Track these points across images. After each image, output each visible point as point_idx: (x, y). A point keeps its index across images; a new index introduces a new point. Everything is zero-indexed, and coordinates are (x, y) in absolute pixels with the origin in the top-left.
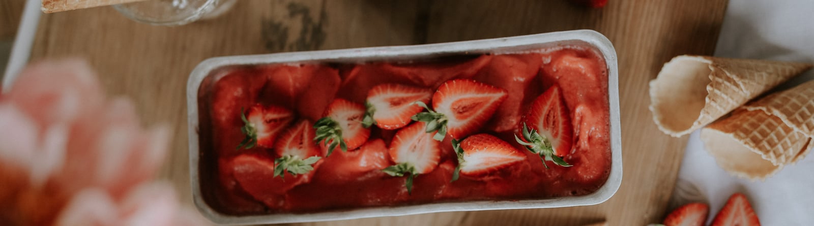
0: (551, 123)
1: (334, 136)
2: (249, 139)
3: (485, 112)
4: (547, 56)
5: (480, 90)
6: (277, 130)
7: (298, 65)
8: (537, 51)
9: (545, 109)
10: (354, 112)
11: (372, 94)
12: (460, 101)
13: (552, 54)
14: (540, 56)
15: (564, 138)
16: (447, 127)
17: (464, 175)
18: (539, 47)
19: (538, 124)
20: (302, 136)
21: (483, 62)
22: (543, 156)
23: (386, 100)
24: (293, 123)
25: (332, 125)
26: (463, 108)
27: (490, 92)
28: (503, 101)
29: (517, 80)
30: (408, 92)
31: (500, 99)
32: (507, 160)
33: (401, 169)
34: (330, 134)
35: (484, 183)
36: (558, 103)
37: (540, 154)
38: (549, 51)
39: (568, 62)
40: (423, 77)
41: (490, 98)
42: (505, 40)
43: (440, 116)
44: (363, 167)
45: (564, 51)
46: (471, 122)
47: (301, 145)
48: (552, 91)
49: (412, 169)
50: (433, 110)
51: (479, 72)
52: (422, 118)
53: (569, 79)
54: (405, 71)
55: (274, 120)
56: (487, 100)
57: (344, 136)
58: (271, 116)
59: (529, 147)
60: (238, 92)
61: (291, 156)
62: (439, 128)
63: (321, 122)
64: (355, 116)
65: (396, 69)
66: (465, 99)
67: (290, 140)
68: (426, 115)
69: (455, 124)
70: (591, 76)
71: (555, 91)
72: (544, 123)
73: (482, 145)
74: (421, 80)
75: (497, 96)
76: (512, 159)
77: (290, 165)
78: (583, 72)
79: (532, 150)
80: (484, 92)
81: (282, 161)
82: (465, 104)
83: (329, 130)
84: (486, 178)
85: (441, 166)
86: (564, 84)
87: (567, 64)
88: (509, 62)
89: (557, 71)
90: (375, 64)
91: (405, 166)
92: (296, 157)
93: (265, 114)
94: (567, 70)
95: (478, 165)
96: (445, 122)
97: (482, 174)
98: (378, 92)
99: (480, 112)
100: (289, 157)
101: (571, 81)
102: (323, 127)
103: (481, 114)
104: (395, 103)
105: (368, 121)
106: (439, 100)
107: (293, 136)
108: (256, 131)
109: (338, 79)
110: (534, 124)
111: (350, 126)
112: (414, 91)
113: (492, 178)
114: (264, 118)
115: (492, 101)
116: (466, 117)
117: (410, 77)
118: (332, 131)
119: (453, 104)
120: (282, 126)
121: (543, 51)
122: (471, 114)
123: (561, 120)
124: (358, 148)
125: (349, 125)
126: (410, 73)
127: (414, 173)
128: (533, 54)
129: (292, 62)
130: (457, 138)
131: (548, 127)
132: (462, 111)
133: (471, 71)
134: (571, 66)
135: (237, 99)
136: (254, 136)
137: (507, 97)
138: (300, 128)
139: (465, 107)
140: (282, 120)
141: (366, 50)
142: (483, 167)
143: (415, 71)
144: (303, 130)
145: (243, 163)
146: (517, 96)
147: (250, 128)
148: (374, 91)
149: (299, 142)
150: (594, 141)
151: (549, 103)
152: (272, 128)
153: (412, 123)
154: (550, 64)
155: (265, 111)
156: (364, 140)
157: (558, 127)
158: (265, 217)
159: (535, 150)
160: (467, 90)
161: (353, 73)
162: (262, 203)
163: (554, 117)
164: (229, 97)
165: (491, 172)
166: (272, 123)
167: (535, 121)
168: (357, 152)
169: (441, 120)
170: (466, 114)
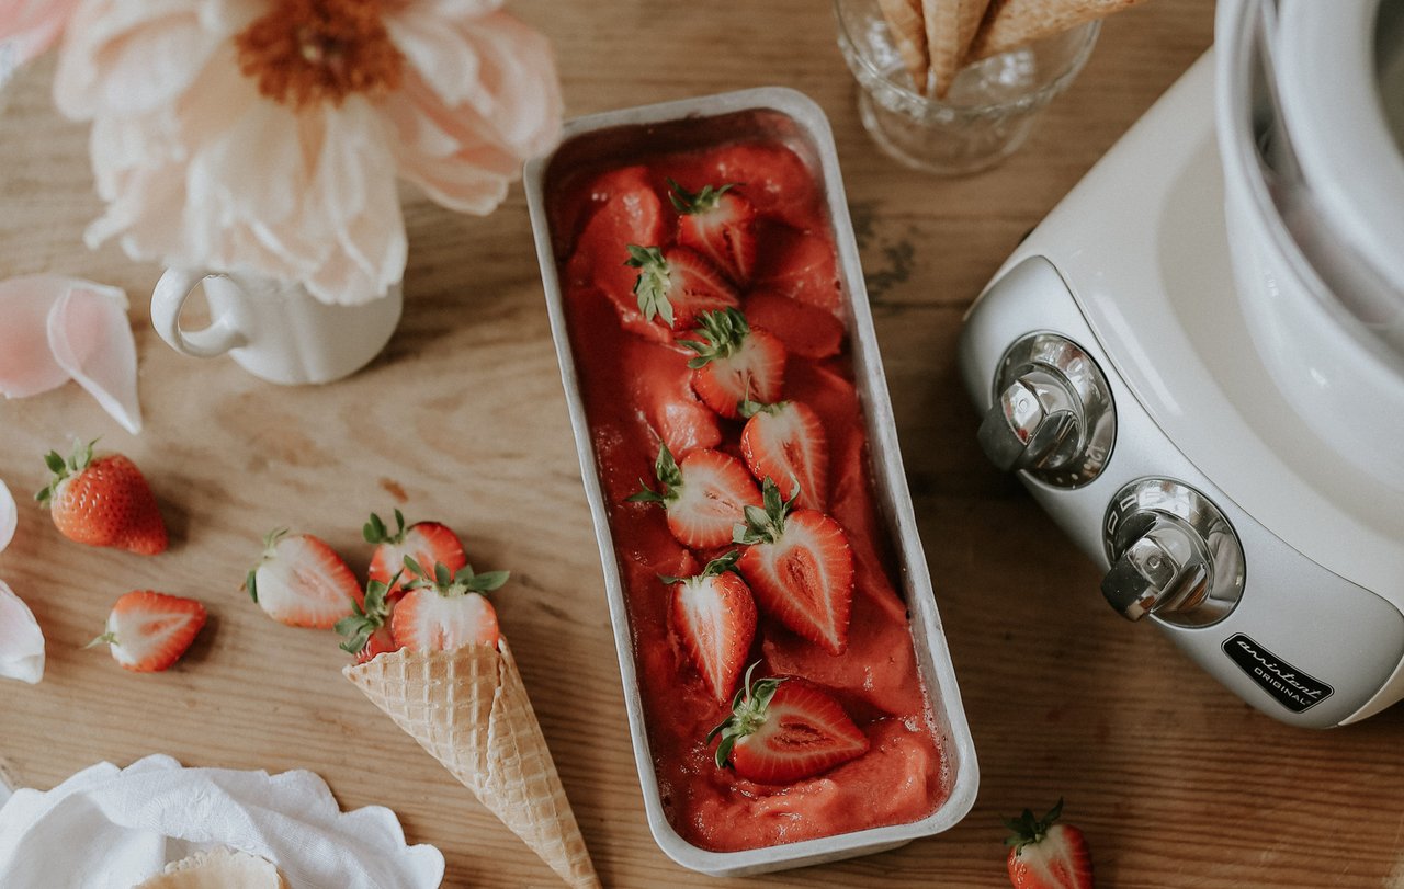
0: (793, 736)
1: (715, 345)
2: (688, 200)
3: (799, 615)
4: (921, 724)
5: (836, 598)
6: (713, 251)
7: (838, 277)
8: (927, 705)
9: (818, 720)
10: (764, 384)
11: (802, 412)
12: (813, 563)
13: (927, 731)
14: (917, 710)
15: (769, 763)
16: (760, 543)
17: (676, 593)
18: (937, 705)
19: (788, 702)
20: (707, 295)
21: (891, 606)
22: (729, 724)
23: (794, 434)
24: (728, 280)
25: (736, 339)
26: (799, 571)
27: (836, 620)
28: (825, 647)
29: (867, 673)
30: (815, 474)
31: (827, 640)
32: (714, 667)
33: (671, 475)
34: (718, 338)
35: (664, 635)
36: (834, 750)
37: (734, 716)
38: (931, 726)
39: (915, 762)
40: (848, 501)
41: (825, 621)
42: (938, 627)
43: (779, 528)
44: (665, 413)
45: (937, 754)
46: (777, 587)
47: (690, 292)
48: (855, 736)
49: (674, 497)
50: (787, 515)
51: (873, 601)
52: (771, 498)
53: (884, 768)
54: (854, 470)
55: (730, 247)
56: (821, 616)
57: (719, 362)
58: (737, 238)
59: (743, 696)
60: (774, 187)
61: (669, 275)
62: (756, 529)
63: (738, 318)
64: (756, 386)
65: (856, 456)
66: (816, 573)
67: (699, 275)
68: (776, 504)
69: (768, 558)
70: (895, 801)
71: (858, 745)
72: (792, 718)
73: (736, 604)
74: (842, 498)
75: (832, 635)
76: (716, 675)
77: (653, 274)
78: (900, 787)
79: (738, 704)
80: (834, 608)
81: (658, 259)
82: (809, 574)
83: (725, 334)
84: (673, 638)
85: (685, 552)
86: (873, 760)
87: (911, 758)
88: (900, 653)
89: (894, 746)
90: (860, 415)
91: (678, 483)
92: (667, 283)
93: (739, 227)
94: (901, 761)
95: (697, 614)
96: (771, 539)
97: (681, 630)
98: (809, 422)
99: (797, 605)
100: (666, 272)
101: (879, 771)
102: (729, 322)
103: (793, 607)
104: (791, 451)
105: (752, 408)
106: (808, 523)
107: (706, 279)
108: (706, 212)
109: (821, 353)
110: (787, 692)
111: (737, 376)
112: (817, 486)
113: (676, 648)
114: (732, 224)
115: (820, 625)
116: (783, 578)
117: (844, 481)
118: (724, 339)
119: (804, 549)
120: (723, 262)
121: (929, 714)
122: (790, 587)
123: (802, 756)
124: (698, 397)
125: (740, 373)
126: (851, 478)
127: (666, 501)
128: (921, 697)
129: (842, 266)
130: (741, 567)
131: (785, 727)
132: (793, 568)
133: (871, 585)
134: (909, 764)
135: (760, 185)
136: (697, 209)
137: (833, 654)
138: (721, 291)
139: (802, 575)
140: (732, 259)
141: (882, 385)
142: (693, 626)
143: (857, 488)
144: (718, 296)
145: (642, 205)
146: (838, 675)
147: (709, 199)
148: (810, 415)
149: (697, 289)
150: (771, 823)
151: (831, 729)
152: (715, 243)
153: (757, 484)
154: (906, 731)
155: (744, 225)
156: (715, 405)
157: (788, 751)
158: (551, 258)
159: (738, 709)
160: (833, 573)
161: (838, 382)
162: (573, 250)
163: (807, 742)
164: (763, 171)
165: (687, 646)
166: (725, 242)
167: (792, 696)
168: (691, 396)
169: (771, 530)
170: (790, 579)
